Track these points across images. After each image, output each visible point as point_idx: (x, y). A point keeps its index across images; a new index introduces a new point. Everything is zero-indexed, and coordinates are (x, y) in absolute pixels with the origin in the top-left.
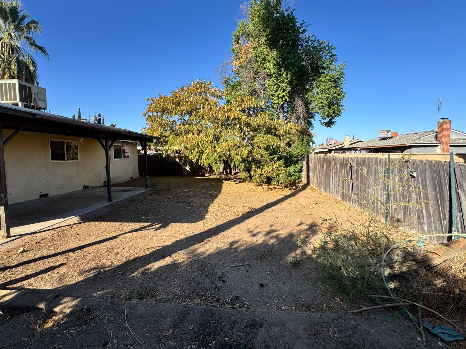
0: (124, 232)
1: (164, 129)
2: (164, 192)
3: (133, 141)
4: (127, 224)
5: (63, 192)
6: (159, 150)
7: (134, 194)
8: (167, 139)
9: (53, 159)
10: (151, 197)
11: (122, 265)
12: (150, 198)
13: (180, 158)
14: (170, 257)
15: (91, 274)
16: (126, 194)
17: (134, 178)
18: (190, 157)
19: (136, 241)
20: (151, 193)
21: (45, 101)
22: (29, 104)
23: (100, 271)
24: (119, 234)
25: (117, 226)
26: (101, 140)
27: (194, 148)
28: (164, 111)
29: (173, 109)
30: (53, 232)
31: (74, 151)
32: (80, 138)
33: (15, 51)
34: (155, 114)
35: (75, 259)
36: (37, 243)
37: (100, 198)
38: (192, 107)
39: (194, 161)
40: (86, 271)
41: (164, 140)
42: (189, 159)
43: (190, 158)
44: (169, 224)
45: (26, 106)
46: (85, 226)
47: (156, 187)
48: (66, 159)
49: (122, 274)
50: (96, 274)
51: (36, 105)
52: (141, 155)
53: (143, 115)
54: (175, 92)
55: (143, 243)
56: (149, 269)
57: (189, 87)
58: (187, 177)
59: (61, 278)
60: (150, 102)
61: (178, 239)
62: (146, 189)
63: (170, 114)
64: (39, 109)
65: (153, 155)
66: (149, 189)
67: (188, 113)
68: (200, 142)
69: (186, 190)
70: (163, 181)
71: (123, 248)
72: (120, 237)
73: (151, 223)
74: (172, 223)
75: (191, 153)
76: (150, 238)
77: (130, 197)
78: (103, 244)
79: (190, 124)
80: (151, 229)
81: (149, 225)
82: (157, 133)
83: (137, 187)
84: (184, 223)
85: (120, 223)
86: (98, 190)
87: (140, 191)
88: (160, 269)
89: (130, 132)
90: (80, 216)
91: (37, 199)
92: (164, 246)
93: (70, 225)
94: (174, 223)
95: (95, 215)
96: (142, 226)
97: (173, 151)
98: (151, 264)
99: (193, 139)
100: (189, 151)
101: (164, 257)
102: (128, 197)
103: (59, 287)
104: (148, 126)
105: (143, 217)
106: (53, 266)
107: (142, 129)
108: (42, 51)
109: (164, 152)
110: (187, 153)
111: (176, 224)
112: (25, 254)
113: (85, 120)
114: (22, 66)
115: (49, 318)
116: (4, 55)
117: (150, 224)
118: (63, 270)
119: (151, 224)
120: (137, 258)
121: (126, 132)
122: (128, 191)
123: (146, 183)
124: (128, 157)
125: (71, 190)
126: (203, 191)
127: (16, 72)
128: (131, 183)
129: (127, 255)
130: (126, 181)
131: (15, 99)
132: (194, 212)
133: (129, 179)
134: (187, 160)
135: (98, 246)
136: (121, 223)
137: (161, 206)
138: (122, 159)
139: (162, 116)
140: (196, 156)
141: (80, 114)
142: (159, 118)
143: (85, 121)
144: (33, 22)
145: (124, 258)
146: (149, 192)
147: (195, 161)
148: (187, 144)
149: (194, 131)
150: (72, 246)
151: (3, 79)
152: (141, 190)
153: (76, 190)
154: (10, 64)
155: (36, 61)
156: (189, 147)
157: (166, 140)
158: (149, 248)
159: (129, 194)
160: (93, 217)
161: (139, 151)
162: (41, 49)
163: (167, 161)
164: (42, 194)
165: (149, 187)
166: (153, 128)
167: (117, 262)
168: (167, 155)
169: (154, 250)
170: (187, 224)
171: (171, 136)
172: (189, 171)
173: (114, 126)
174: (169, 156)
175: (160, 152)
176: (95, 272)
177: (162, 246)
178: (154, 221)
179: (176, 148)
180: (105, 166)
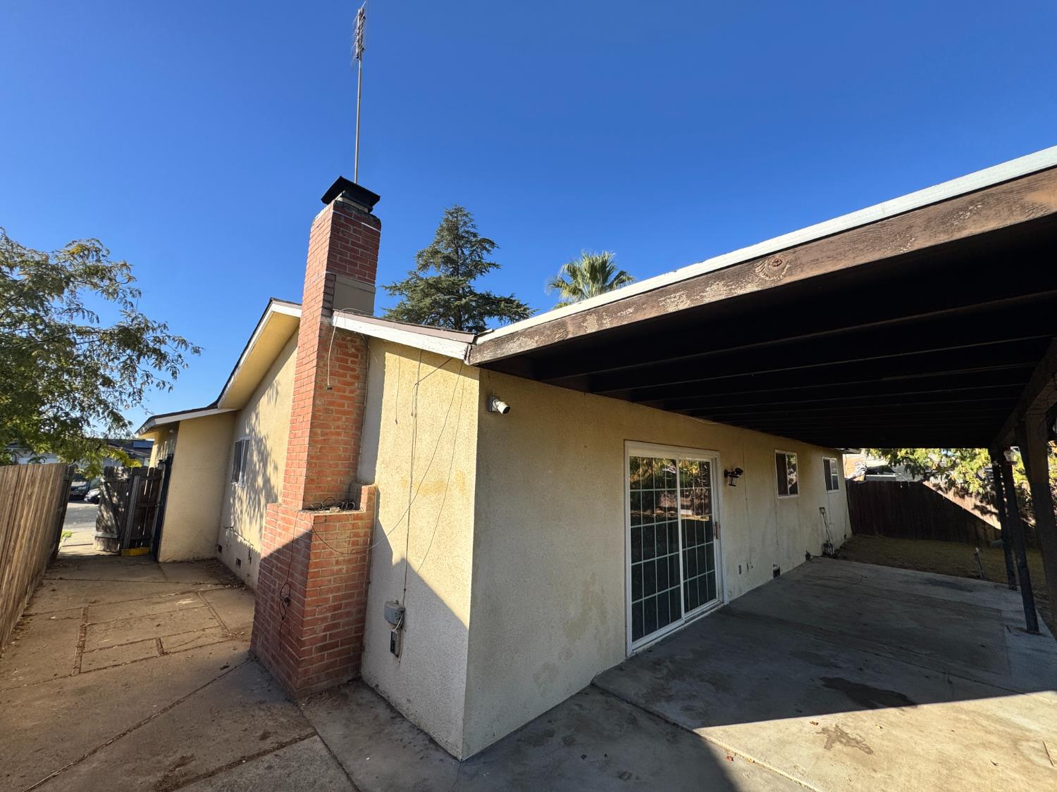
48: (789, 492)
91: (771, 581)
124: (837, 487)
125: (796, 562)
130: (840, 545)
133: (843, 540)
138: (833, 490)
153: (801, 563)
164: (773, 569)
180: (821, 508)
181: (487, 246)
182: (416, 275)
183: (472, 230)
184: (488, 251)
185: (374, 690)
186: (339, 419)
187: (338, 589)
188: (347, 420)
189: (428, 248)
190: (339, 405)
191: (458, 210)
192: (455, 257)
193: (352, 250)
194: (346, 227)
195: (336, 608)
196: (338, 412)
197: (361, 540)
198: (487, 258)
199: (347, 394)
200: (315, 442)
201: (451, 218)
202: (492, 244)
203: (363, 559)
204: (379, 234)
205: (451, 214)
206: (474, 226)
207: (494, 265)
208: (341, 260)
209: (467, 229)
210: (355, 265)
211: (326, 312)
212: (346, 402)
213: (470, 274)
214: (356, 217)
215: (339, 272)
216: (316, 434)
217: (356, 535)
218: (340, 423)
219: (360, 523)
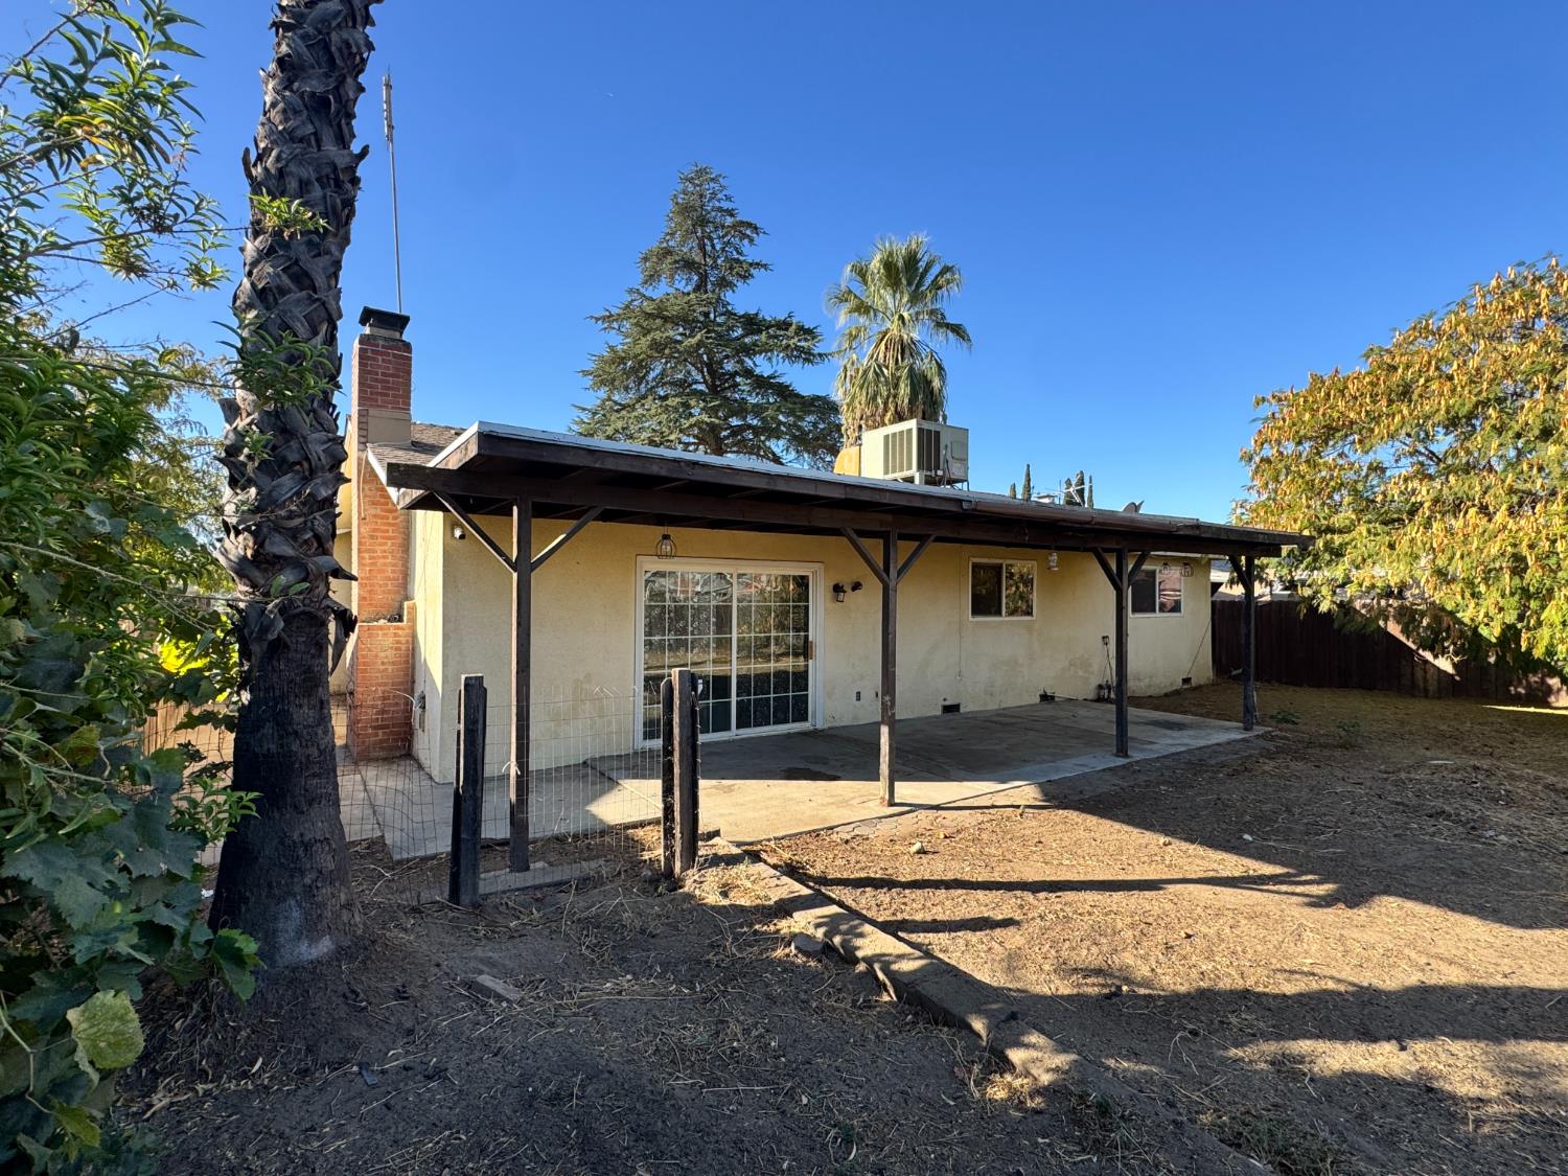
0: (1181, 876)
1: (1324, 504)
2: (1326, 753)
3: (1199, 555)
4: (1192, 848)
5: (993, 706)
6: (1303, 585)
7: (1202, 743)
8: (1337, 540)
9: (976, 611)
10: (1272, 764)
11: (1188, 995)
12: (1266, 768)
13: (1408, 617)
14: (1403, 1049)
15: (1092, 988)
16: (1173, 738)
17: (1194, 683)
18: (1465, 616)
19: (1231, 922)
20: (1271, 746)
21: (964, 460)
22: (933, 473)
23: (1119, 988)
24: (1164, 877)
25: (1154, 849)
26: (1106, 555)
27: (1490, 575)
28: (1329, 432)
29: (1377, 420)
30: (978, 816)
31: (1018, 588)
32: (1051, 554)
33: (907, 352)
34: (1289, 448)
35: (1042, 917)
36: (946, 837)
37: (1089, 739)
38: (1480, 392)
39: (1492, 633)
40: (1075, 970)
41: (1326, 544)
42: (1460, 622)
43: (1467, 620)
44: (1373, 894)
45: (929, 481)
46: (1057, 819)
47: (1290, 726)
48: (1004, 613)
49: (1194, 1033)
50: (1106, 991)
51: (947, 475)
52: (1223, 602)
53: (1242, 458)
54: (1381, 349)
55: (1264, 941)
56: (1301, 1059)
57: (1457, 314)
58: (1439, 698)
59: (1013, 961)
60: (1266, 410)
61: (1432, 980)
62: (1246, 729)
63: (1361, 442)
64: (951, 482)
65: (1269, 604)
66: (1259, 730)
67: (1452, 423)
68: (1531, 547)
69: (1442, 759)
70: (1322, 709)
71: (1188, 936)
72: (1171, 888)
73: (1285, 870)
74: (1387, 892)
75: (1473, 595)
76: (1289, 930)
77: (1190, 751)
78: (1118, 896)
79: (1468, 469)
80: (1286, 893)
81: (1277, 876)
82: (1295, 521)
83: (1207, 715)
84: (1453, 910)
85: (1162, 839)
86: (1082, 712)
87: (1223, 733)
88: (1352, 1080)
89: (1197, 526)
90: (1040, 785)
91: (936, 717)
92: (1361, 987)
93: (1018, 807)
94: (1399, 901)
95: (1081, 792)
96: (1251, 872)
97: (1373, 586)
98: (1308, 1042)
99: (1488, 537)
100: (1457, 588)
101: (1369, 1036)
102: (1183, 749)
103: (1010, 989)
104: (1253, 497)
105: (1247, 837)
106: (988, 918)
107: (1234, 510)
108: (958, 334)
109: (1325, 590)
110: (1448, 596)
111: (1409, 905)
112: (925, 859)
113: (1048, 496)
114: (920, 383)
115: (996, 1072)
116: (887, 368)
117: (1279, 870)
118: (1014, 938)
119: (1288, 875)
120: (1246, 994)
121: (1186, 526)
122: (1180, 726)
123: (1246, 706)
124: (1176, 608)
125: (1011, 701)
126: (1550, 779)
127: (906, 401)
128: (1182, 699)
129: (1204, 967)
130: (1165, 691)
131: (910, 468)
132: (1508, 873)
133: (1178, 684)
134: (1441, 627)
135: (1100, 897)
136: (1167, 839)
137: (1323, 810)
138: (1158, 614)
139: (1318, 453)
140: (1501, 609)
141: (1029, 481)
142: (1307, 461)
143: (1046, 501)
144: (946, 270)
145: (1194, 973)
146: (1262, 743)
147: (1497, 632)
148: (1451, 559)
149: (1488, 499)
150: (1032, 874)
151: (884, 424)
152: (1228, 729)
153: (1023, 704)
154: (896, 386)
155: (945, 365)
156: (1459, 568)
157: (1337, 543)
158: (1292, 972)
159: (1186, 741)
160: (1076, 798)
161: (1216, 586)
162: (957, 330)
163: (1343, 626)
164: (947, 703)
165: (1258, 724)
166: (1274, 500)
167: (1174, 979)
168: (1341, 605)
169: (1314, 986)
170: (1472, 922)
171: (1363, 529)
172: (1452, 675)
173: (1136, 508)
174: (1345, 607)
175: (1307, 592)
176: (1103, 986)
177: (1354, 985)
178: (1300, 865)
179: (1387, 572)
180: (1104, 638)
181: (748, 232)
182: (639, 293)
183: (726, 205)
184: (751, 240)
185: (417, 761)
186: (385, 544)
187: (385, 684)
188: (393, 544)
189: (655, 245)
190: (383, 531)
191: (701, 172)
192: (697, 257)
193: (382, 381)
194: (375, 359)
195: (384, 698)
196: (383, 538)
197: (403, 647)
198: (750, 253)
199: (391, 521)
200: (364, 565)
201: (691, 188)
202: (755, 229)
203: (407, 662)
204: (410, 359)
205: (691, 180)
206: (728, 198)
207: (758, 264)
208: (371, 393)
209: (717, 204)
210: (388, 395)
211: (362, 447)
212: (390, 529)
213: (724, 283)
214: (383, 347)
215: (371, 406)
216: (363, 558)
217: (398, 642)
218: (386, 548)
219: (400, 632)
